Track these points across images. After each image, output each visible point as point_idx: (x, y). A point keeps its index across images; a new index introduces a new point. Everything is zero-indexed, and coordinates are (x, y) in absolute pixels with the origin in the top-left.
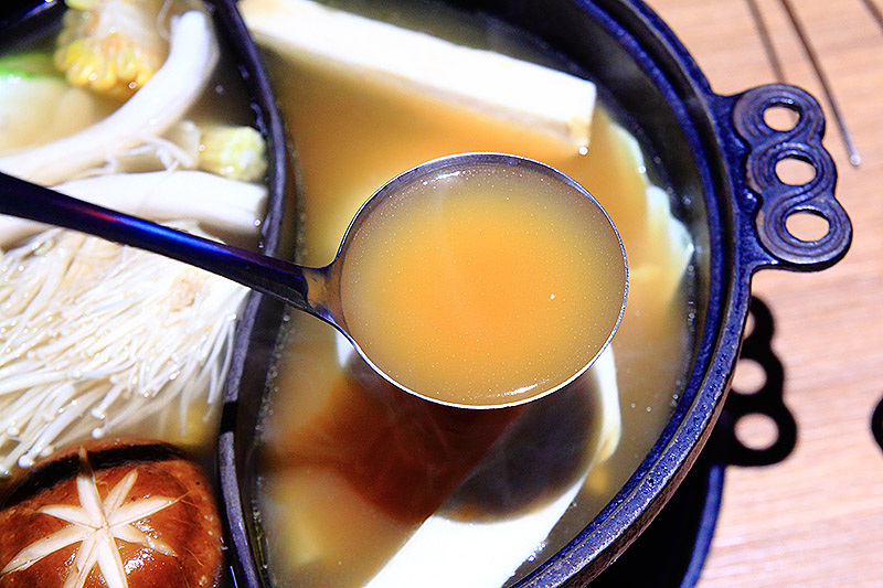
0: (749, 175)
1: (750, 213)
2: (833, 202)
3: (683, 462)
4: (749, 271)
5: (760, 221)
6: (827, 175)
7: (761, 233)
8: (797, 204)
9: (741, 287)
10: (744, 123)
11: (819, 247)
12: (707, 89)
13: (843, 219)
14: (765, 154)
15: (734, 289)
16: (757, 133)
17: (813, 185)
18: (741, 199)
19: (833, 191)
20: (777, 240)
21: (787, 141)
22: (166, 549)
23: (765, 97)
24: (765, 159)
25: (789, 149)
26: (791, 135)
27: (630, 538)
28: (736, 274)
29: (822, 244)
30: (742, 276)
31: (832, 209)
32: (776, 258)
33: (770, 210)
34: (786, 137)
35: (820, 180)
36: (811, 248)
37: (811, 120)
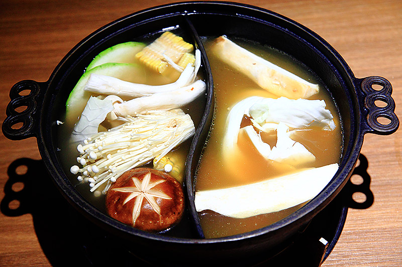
0: (365, 103)
1: (365, 115)
2: (393, 114)
3: (338, 188)
4: (363, 132)
5: (368, 117)
6: (392, 105)
7: (368, 121)
8: (381, 113)
9: (360, 137)
10: (364, 87)
11: (388, 127)
12: (353, 76)
13: (396, 119)
14: (371, 97)
15: (358, 137)
16: (369, 91)
17: (387, 108)
18: (362, 110)
19: (394, 110)
20: (373, 124)
21: (379, 94)
22: (166, 197)
23: (372, 80)
24: (371, 99)
25: (379, 96)
26: (380, 92)
27: (318, 210)
28: (359, 132)
29: (388, 126)
30: (361, 133)
31: (393, 116)
32: (373, 129)
33: (372, 114)
34: (378, 93)
35: (389, 106)
36: (385, 127)
37: (388, 88)
